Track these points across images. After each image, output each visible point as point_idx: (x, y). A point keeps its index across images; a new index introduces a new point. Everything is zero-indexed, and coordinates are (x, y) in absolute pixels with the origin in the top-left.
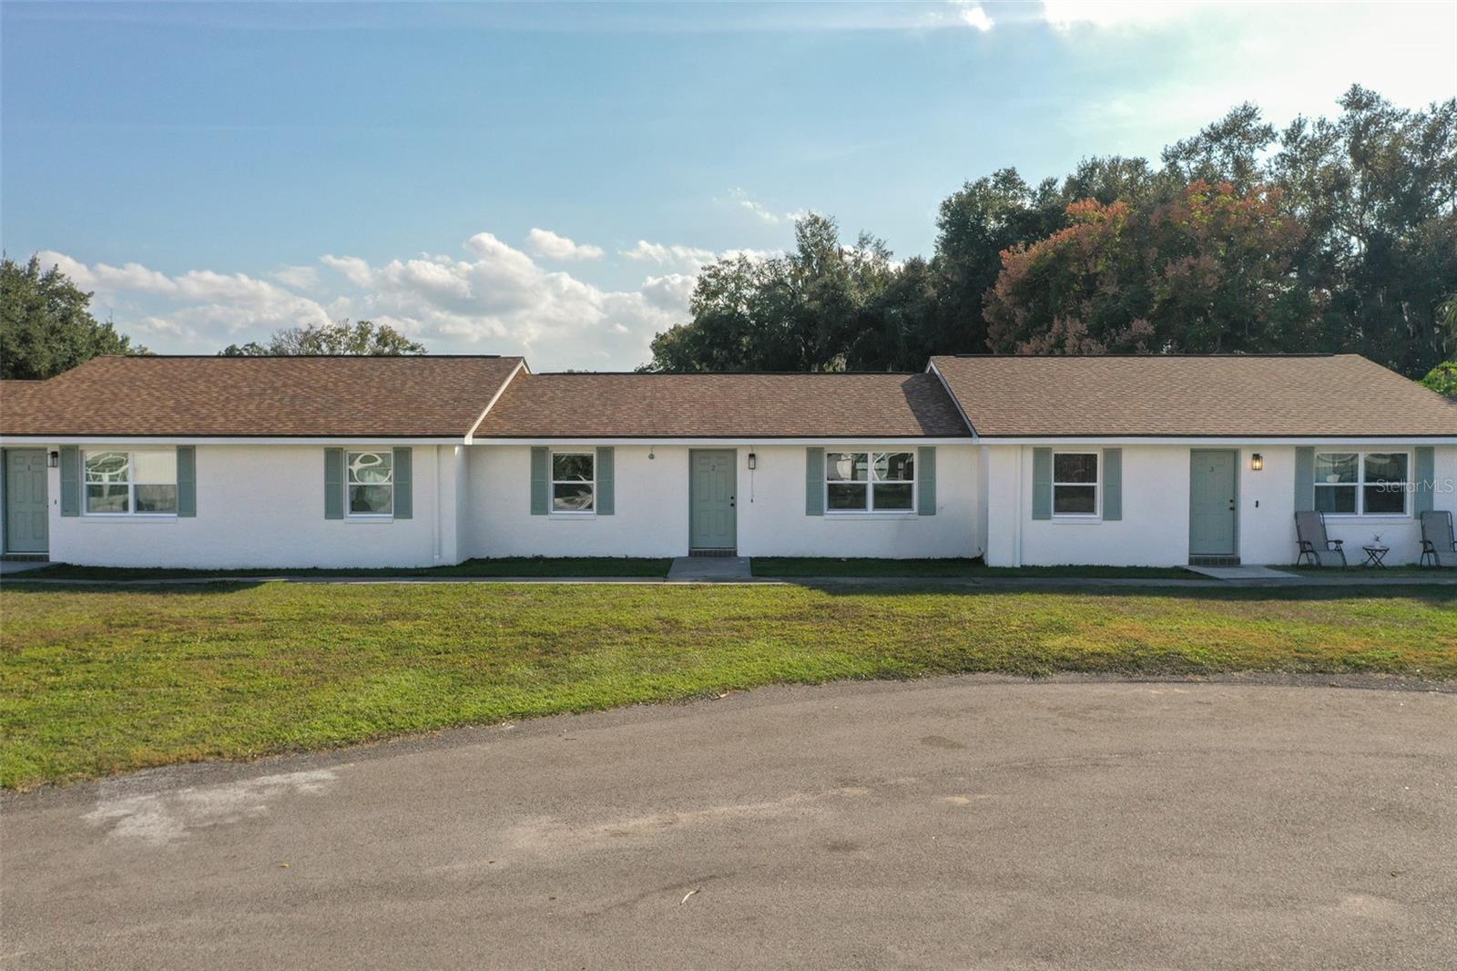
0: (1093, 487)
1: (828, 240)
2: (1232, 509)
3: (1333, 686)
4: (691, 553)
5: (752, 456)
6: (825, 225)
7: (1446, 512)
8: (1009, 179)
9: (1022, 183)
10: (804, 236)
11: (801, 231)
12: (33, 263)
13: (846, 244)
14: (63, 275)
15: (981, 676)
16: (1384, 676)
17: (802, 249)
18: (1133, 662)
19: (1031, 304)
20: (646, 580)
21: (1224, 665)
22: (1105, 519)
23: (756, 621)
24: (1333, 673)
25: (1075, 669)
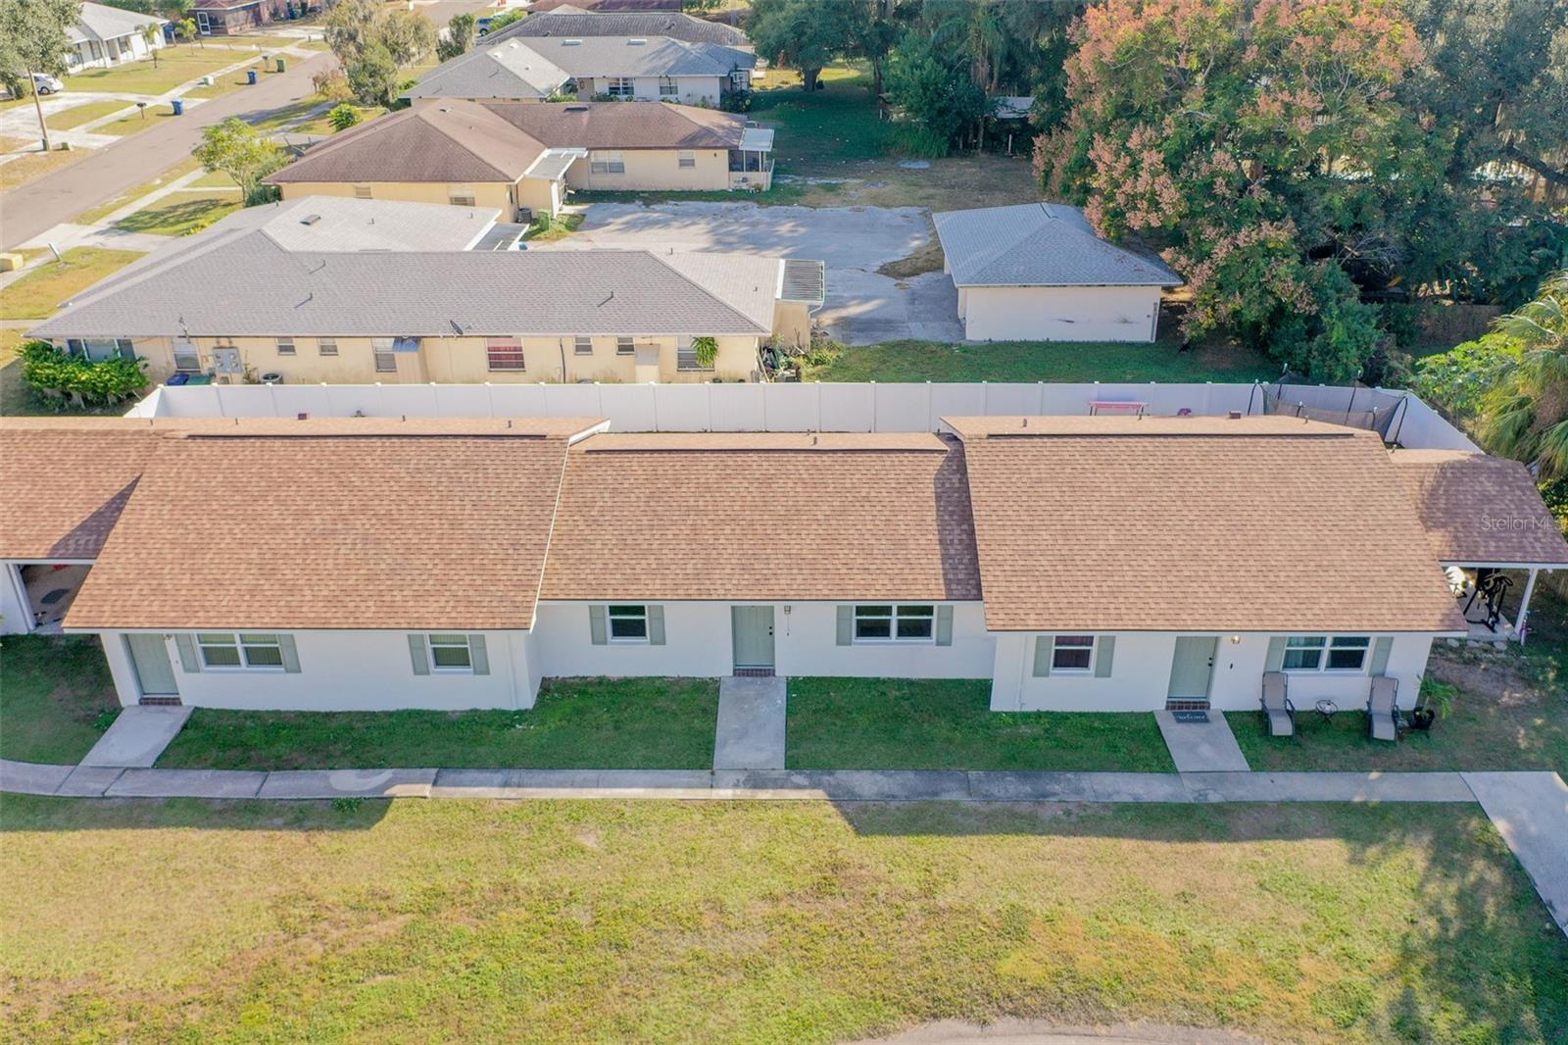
0: (1089, 651)
2: (1210, 665)
4: (735, 674)
5: (788, 608)
7: (1395, 678)
18: (1060, 1004)
19: (1113, 92)
20: (695, 781)
21: (1126, 1009)
22: (1096, 676)
23: (783, 908)
24: (1202, 1027)
25: (1014, 1013)
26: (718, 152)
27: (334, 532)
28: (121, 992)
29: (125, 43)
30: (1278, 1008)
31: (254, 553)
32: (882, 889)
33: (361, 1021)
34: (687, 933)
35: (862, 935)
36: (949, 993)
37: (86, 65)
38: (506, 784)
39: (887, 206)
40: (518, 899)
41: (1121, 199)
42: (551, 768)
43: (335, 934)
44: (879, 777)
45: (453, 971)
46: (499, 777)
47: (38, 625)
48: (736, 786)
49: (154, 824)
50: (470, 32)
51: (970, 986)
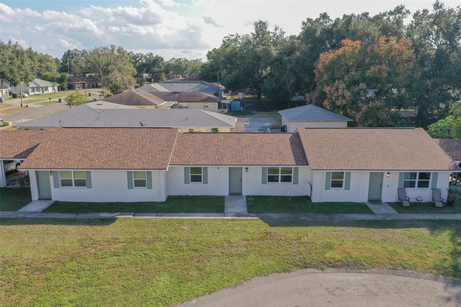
0: (342, 181)
1: (265, 28)
2: (381, 186)
3: (397, 275)
4: (230, 194)
5: (247, 168)
6: (264, 24)
7: (440, 189)
8: (324, 16)
9: (329, 17)
10: (257, 27)
11: (256, 25)
12: (10, 43)
13: (270, 29)
14: (19, 46)
15: (309, 270)
16: (410, 271)
17: (256, 32)
18: (348, 264)
19: (329, 73)
20: (219, 215)
21: (371, 265)
22: (345, 189)
23: (250, 242)
24: (398, 270)
25: (333, 267)
26: (215, 103)
27: (106, 148)
28: (25, 260)
29: (47, 89)
30: (422, 264)
31: (81, 152)
32: (283, 238)
33: (108, 266)
34: (219, 248)
35: (278, 248)
36: (309, 261)
37: (35, 93)
38: (156, 216)
39: (263, 118)
40: (162, 240)
41: (334, 98)
42: (171, 212)
43: (99, 247)
44: (278, 214)
45: (140, 255)
46: (155, 214)
47: (7, 185)
48: (232, 216)
49: (41, 223)
50: (144, 83)
51: (316, 260)
